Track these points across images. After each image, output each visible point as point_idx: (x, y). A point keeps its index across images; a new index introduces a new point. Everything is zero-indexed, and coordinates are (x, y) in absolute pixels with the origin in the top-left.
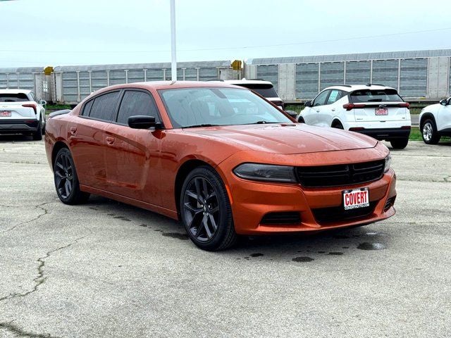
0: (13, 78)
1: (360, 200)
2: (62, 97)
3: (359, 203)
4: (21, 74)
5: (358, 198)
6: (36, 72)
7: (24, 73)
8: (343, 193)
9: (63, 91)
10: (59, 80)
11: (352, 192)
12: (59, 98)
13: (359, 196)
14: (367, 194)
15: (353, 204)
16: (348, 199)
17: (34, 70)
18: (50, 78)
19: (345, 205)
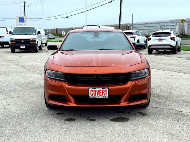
0: (168, 24)
1: (101, 94)
2: (187, 32)
3: (100, 95)
4: (171, 22)
5: (101, 93)
6: (177, 21)
7: (172, 22)
8: (89, 89)
9: (188, 29)
10: (187, 24)
11: (96, 89)
12: (186, 32)
13: (101, 91)
14: (107, 92)
15: (96, 95)
16: (92, 93)
17: (176, 20)
18: (183, 24)
19: (90, 96)
